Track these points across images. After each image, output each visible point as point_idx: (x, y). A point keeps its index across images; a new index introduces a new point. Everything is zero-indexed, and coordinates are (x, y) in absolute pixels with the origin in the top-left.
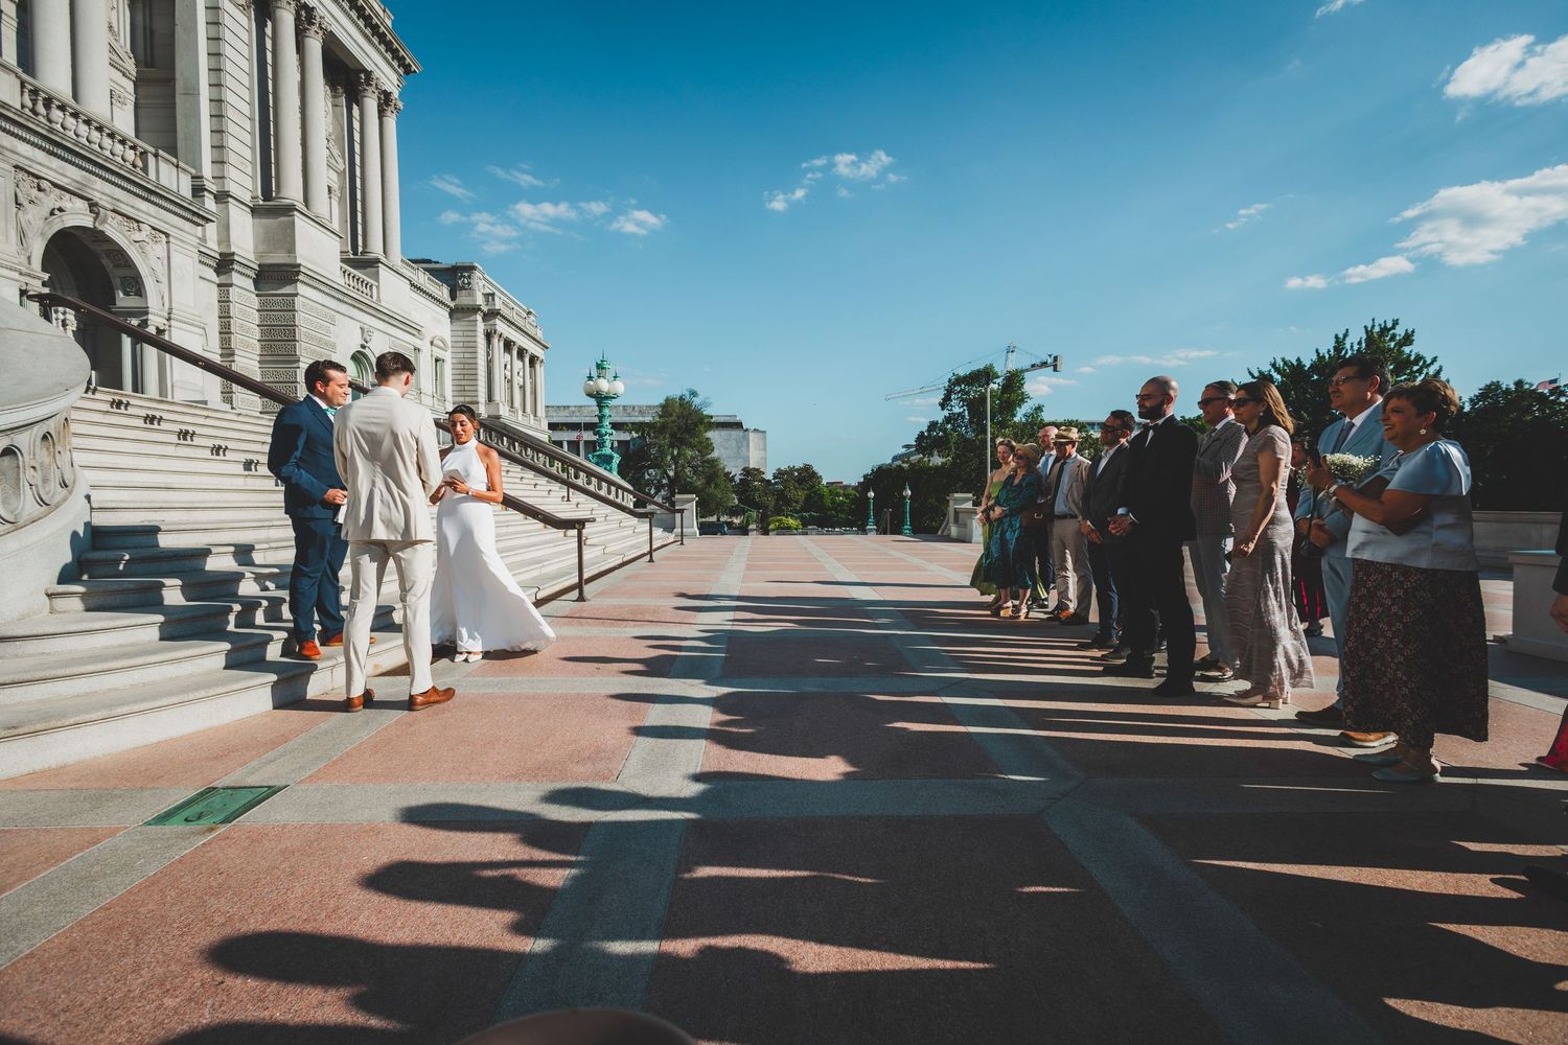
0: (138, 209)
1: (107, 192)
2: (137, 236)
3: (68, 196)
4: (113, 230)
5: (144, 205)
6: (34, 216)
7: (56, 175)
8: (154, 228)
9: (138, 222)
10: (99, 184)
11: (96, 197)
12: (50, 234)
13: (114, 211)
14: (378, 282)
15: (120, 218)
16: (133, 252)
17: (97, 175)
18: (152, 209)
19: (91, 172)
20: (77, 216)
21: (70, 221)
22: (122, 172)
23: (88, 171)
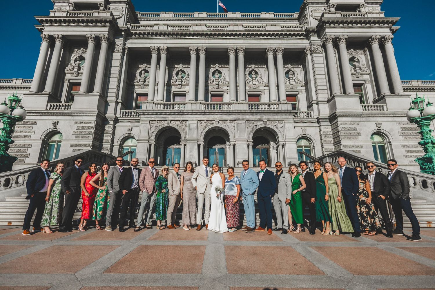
0: (274, 118)
1: (267, 117)
2: (275, 124)
3: (258, 122)
4: (269, 125)
5: (276, 117)
6: (250, 129)
7: (254, 119)
8: (279, 121)
9: (276, 121)
10: (265, 117)
11: (264, 120)
12: (254, 131)
13: (267, 121)
14: (386, 103)
15: (271, 122)
16: (275, 129)
17: (264, 115)
18: (279, 117)
19: (262, 115)
20: (260, 125)
21: (258, 127)
22: (268, 112)
23: (261, 115)
